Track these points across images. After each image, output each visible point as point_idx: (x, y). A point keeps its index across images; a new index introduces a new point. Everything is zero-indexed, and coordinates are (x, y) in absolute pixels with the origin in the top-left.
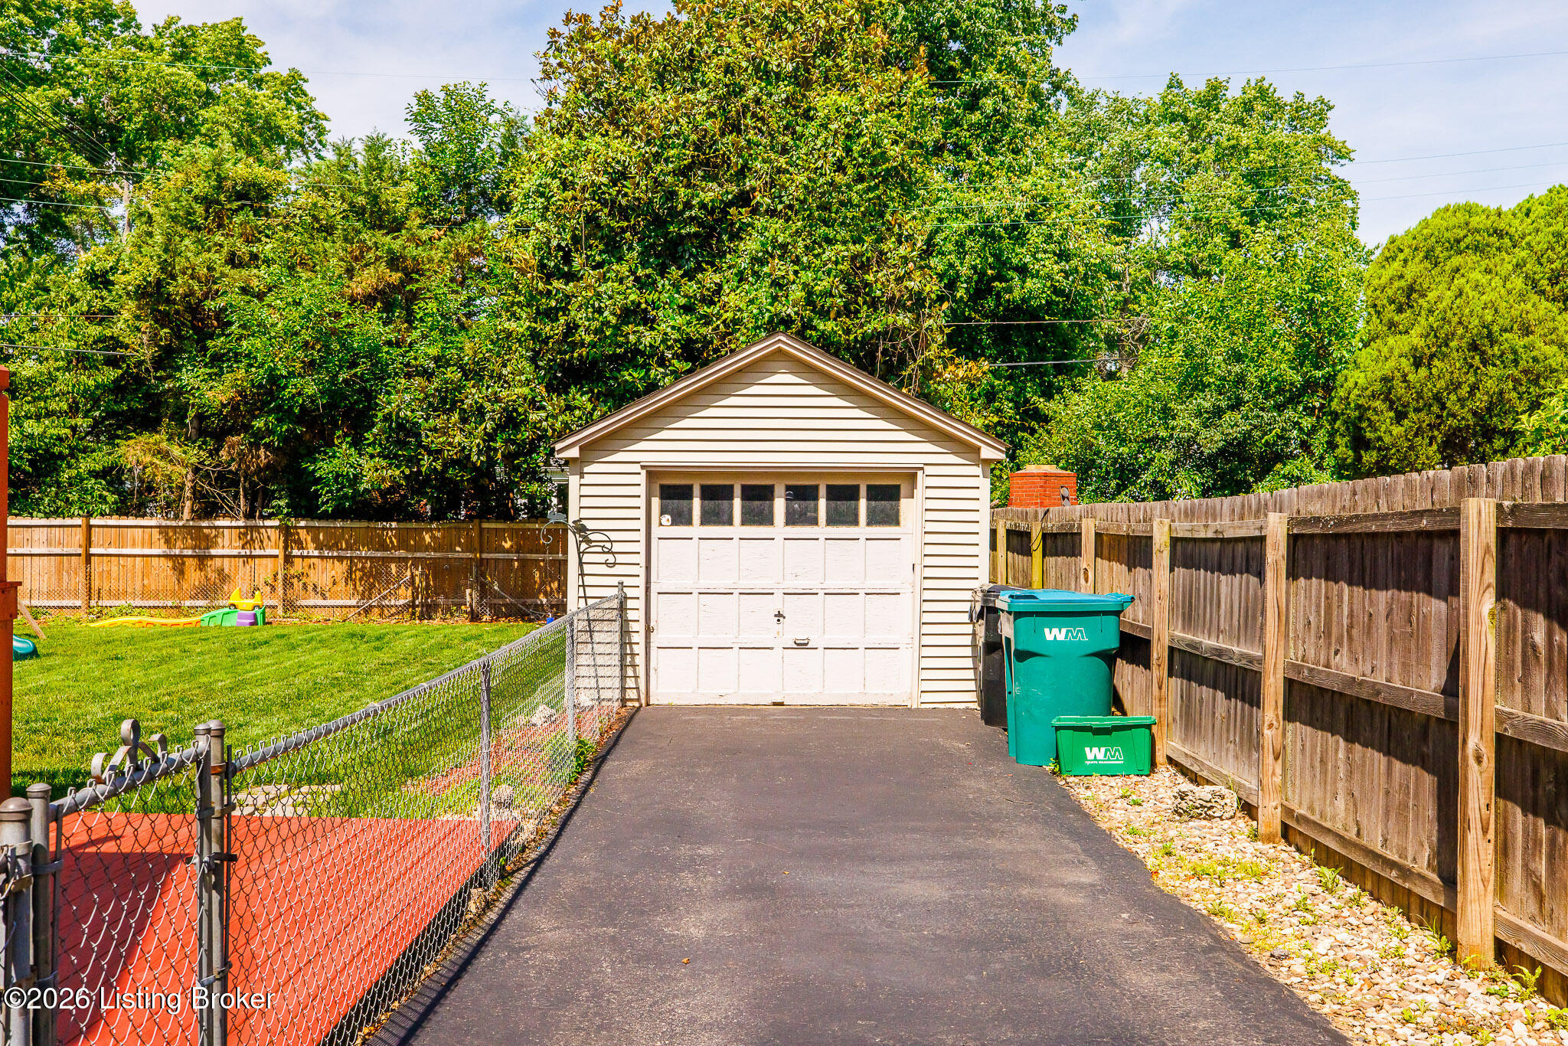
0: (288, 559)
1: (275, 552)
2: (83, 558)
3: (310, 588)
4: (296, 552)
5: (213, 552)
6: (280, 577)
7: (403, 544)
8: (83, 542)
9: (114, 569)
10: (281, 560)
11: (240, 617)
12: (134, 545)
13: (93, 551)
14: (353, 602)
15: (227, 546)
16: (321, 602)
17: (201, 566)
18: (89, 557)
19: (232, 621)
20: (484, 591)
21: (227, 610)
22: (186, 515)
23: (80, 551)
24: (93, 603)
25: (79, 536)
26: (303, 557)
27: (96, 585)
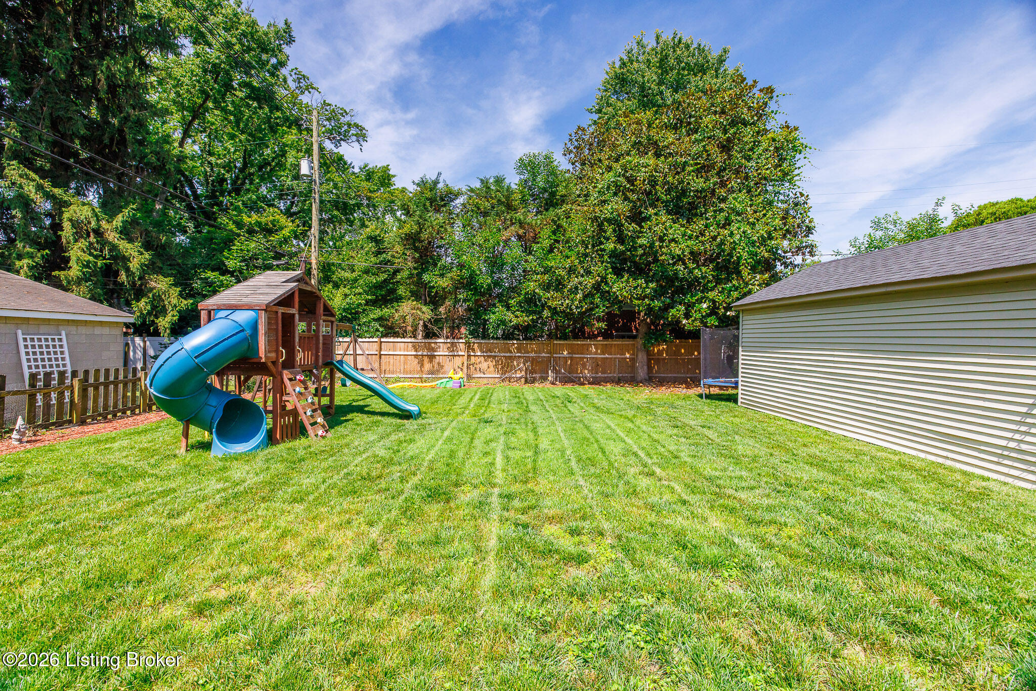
0: (469, 356)
1: (463, 354)
2: (378, 356)
3: (478, 370)
4: (472, 354)
5: (436, 353)
6: (465, 364)
7: (519, 350)
8: (378, 348)
9: (392, 361)
10: (466, 357)
11: (454, 383)
12: (400, 350)
13: (382, 353)
14: (499, 376)
15: (442, 351)
16: (483, 376)
17: (431, 361)
18: (381, 355)
19: (450, 385)
20: (556, 372)
21: (448, 379)
22: (420, 337)
23: (376, 353)
24: (382, 376)
25: (376, 346)
26: (475, 356)
27: (383, 368)
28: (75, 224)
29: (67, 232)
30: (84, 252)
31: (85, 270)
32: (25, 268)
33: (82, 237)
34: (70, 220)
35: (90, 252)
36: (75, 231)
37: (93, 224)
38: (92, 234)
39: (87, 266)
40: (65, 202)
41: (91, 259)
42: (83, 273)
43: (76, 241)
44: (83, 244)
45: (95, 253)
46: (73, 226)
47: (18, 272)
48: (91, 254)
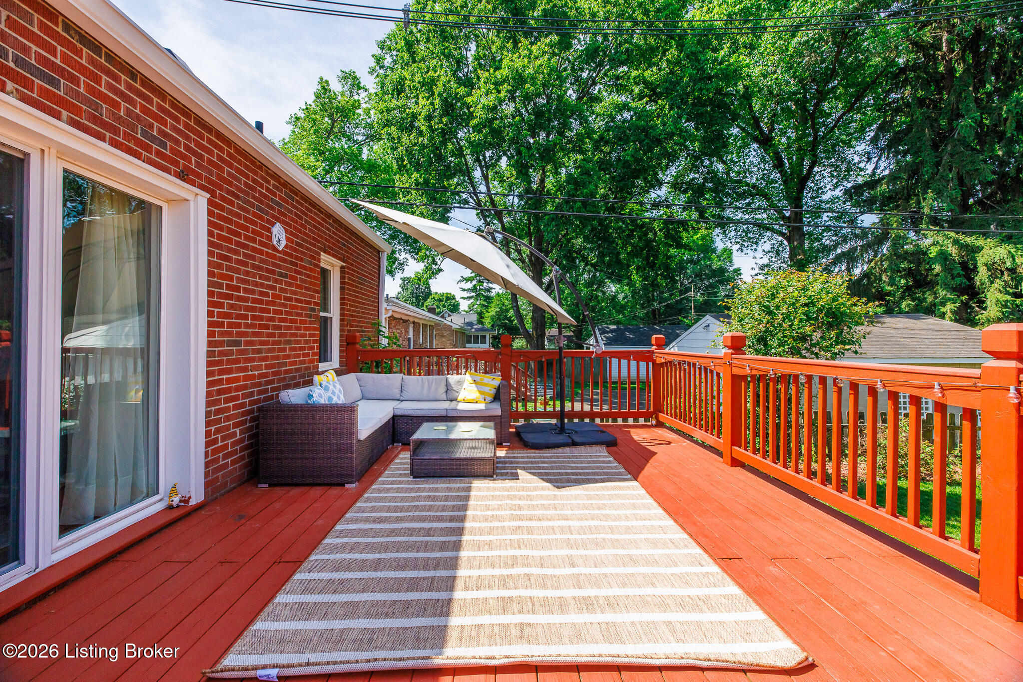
28: (990, 267)
29: (982, 274)
30: (1001, 292)
31: (1004, 310)
32: (949, 313)
33: (997, 277)
34: (986, 265)
35: (1006, 290)
36: (990, 273)
37: (1009, 264)
38: (1005, 273)
39: (1006, 306)
40: (978, 247)
41: (1009, 298)
42: (1003, 313)
43: (992, 282)
44: (998, 284)
45: (1011, 291)
46: (989, 270)
47: (943, 316)
48: (1007, 293)
